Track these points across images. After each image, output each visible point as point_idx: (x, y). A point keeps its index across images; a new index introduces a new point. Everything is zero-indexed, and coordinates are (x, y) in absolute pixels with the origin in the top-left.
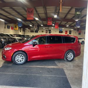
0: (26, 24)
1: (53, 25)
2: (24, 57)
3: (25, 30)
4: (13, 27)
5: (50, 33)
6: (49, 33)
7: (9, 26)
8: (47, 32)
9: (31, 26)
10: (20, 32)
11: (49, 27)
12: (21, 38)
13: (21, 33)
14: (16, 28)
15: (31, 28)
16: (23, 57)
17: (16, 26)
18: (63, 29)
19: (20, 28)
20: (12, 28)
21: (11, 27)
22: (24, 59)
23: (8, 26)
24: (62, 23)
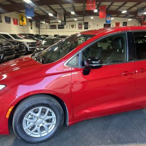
0: (41, 12)
1: (96, 11)
2: (54, 116)
3: (39, 25)
4: (17, 20)
5: (87, 28)
6: (85, 28)
7: (10, 18)
8: (80, 28)
9: (51, 15)
10: (32, 28)
11: (85, 17)
12: (34, 41)
13: (33, 31)
14: (23, 21)
15: (51, 21)
16: (50, 114)
17: (22, 17)
18: (112, 19)
19: (30, 21)
20: (16, 23)
21: (14, 19)
22: (54, 121)
23: (6, 18)
24: (111, 7)
